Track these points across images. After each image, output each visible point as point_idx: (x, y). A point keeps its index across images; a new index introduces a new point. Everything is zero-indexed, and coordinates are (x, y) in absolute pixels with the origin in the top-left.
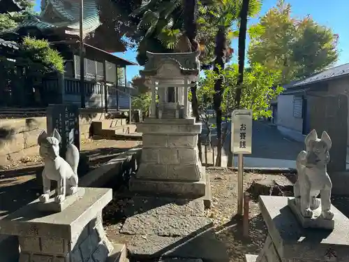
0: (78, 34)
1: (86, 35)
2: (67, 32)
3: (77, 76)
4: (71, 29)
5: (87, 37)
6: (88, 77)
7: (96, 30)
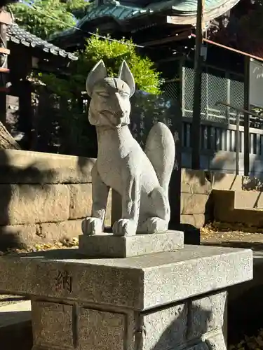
0: (193, 21)
1: (209, 25)
2: (170, 20)
3: (186, 111)
4: (178, 13)
5: (212, 29)
6: (210, 113)
7: (233, 10)
